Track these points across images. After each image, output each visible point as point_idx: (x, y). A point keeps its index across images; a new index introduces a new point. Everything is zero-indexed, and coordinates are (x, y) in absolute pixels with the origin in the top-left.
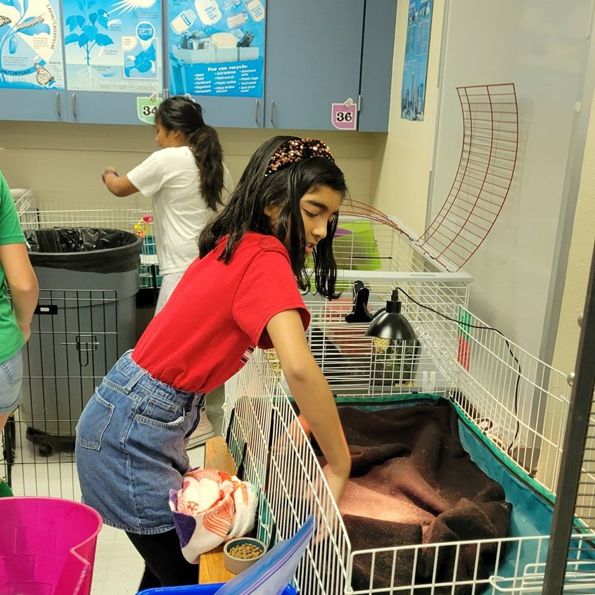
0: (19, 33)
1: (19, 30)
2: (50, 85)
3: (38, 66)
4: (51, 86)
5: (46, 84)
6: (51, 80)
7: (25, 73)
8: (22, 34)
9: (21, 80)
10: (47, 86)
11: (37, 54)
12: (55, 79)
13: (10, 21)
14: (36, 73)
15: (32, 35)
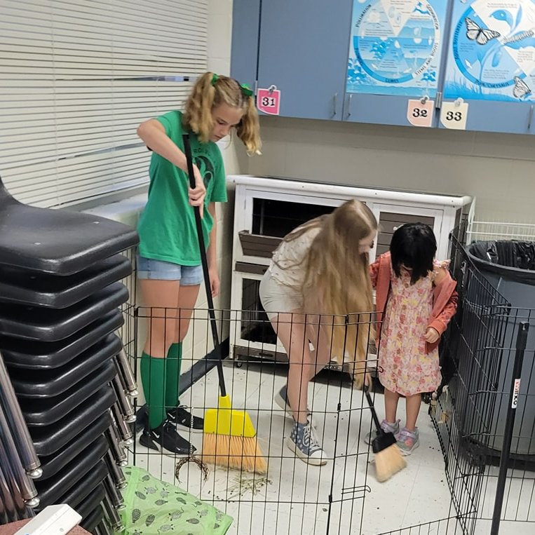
0: (506, 47)
1: (505, 44)
2: (526, 97)
3: (517, 79)
4: (526, 99)
5: (521, 97)
6: (528, 93)
7: (503, 85)
8: (509, 48)
9: (497, 93)
10: (522, 99)
11: (519, 67)
12: (532, 92)
13: (499, 35)
14: (514, 86)
15: (518, 48)
